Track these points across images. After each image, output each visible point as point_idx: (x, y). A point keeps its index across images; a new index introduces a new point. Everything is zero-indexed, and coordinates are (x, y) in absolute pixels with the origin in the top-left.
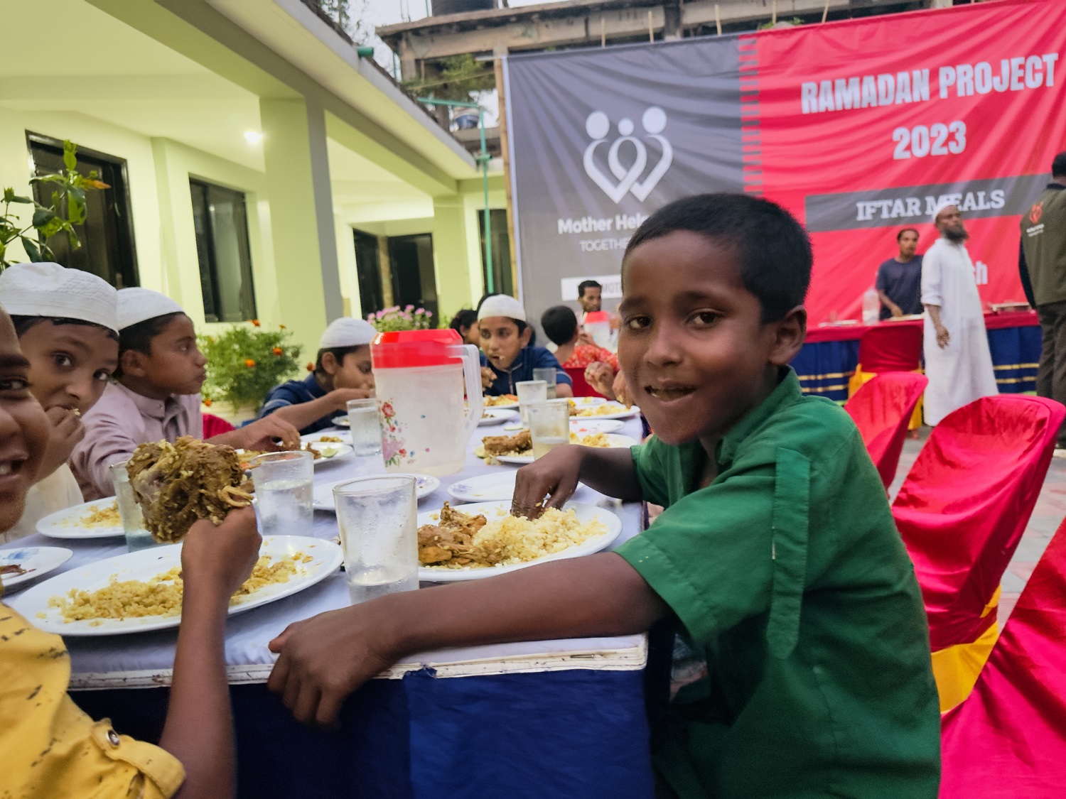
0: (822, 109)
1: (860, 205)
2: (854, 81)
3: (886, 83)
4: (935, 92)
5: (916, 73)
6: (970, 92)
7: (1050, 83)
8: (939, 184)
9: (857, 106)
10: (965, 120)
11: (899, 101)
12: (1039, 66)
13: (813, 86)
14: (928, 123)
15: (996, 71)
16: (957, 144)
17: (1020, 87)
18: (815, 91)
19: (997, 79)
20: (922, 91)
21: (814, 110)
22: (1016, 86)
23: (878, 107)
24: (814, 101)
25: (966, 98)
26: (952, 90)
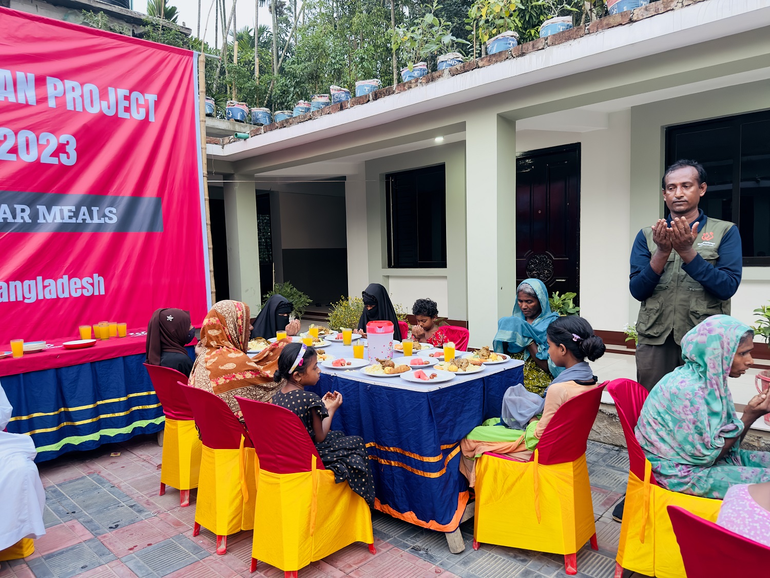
4: (42, 100)
6: (79, 108)
7: (152, 119)
8: (50, 194)
10: (74, 135)
12: (142, 102)
14: (35, 130)
15: (103, 95)
16: (68, 158)
17: (126, 116)
19: (104, 104)
20: (28, 94)
22: (122, 114)
25: (74, 113)
26: (61, 100)
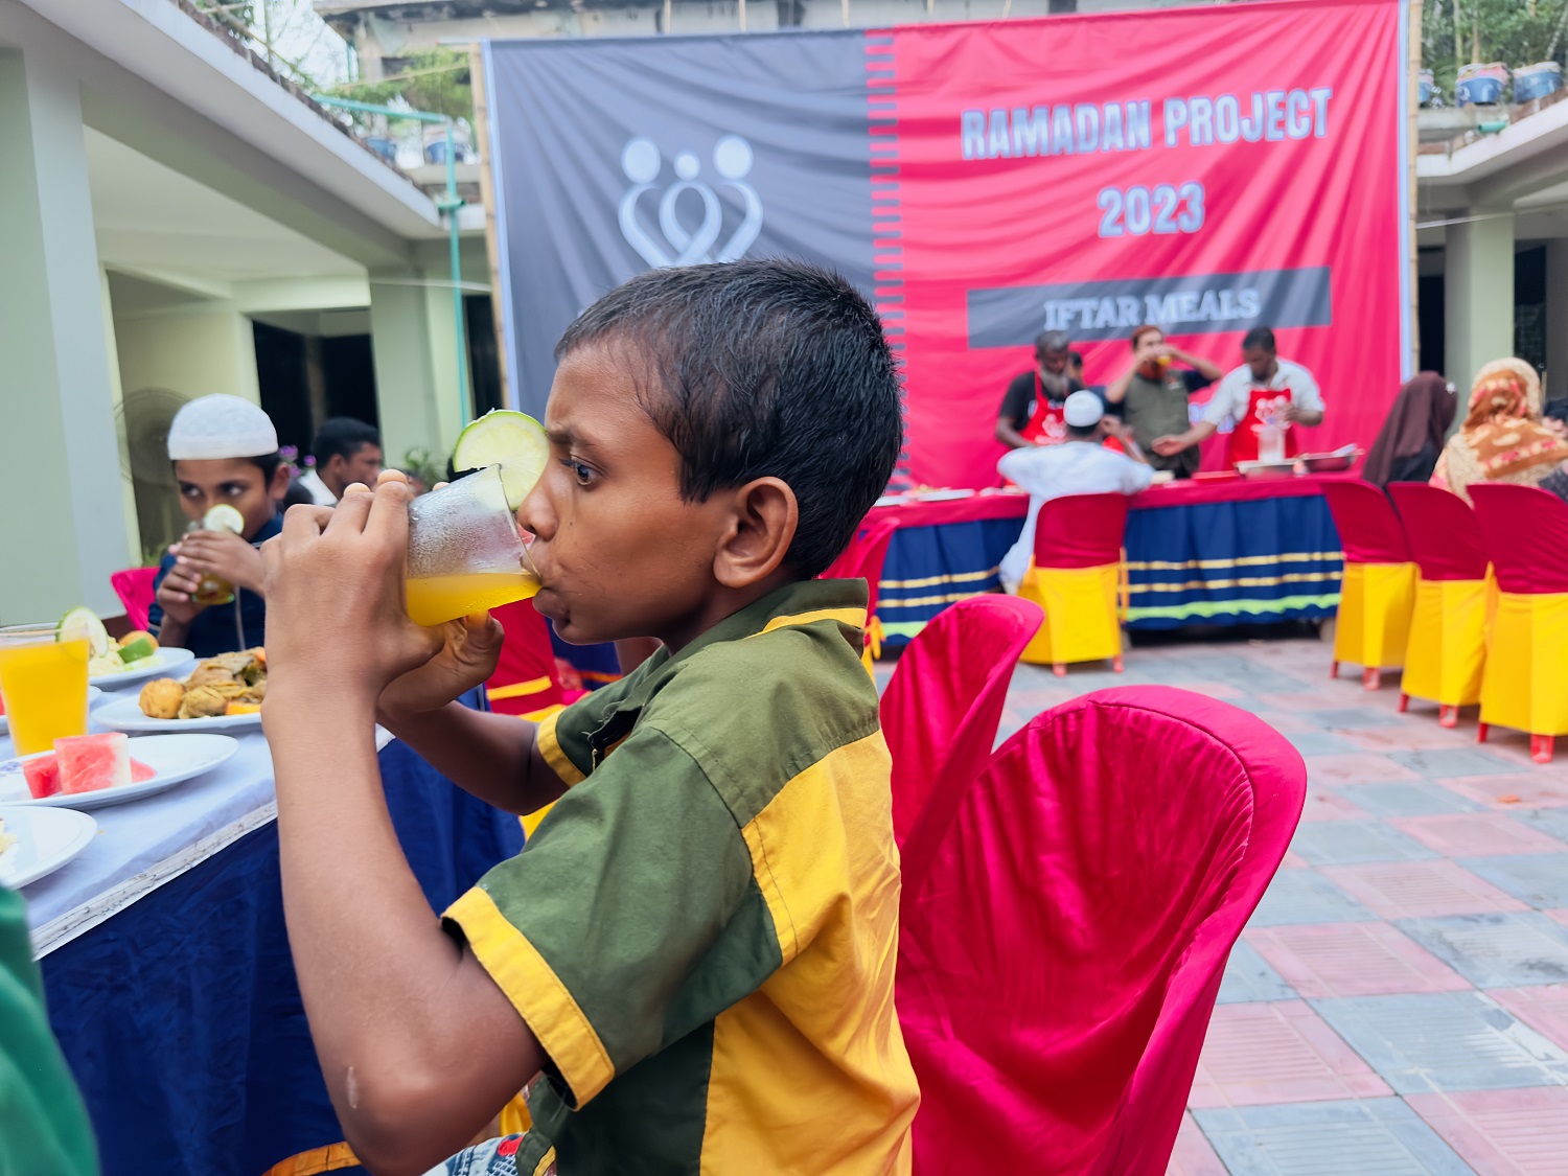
0: (993, 153)
1: (1050, 307)
2: (1041, 112)
3: (1087, 118)
4: (1158, 136)
5: (1132, 107)
6: (1209, 138)
7: (1321, 132)
8: (1165, 278)
9: (1044, 152)
10: (1202, 183)
11: (1106, 146)
12: (1305, 105)
13: (978, 116)
14: (1150, 183)
15: (1245, 110)
16: (1191, 218)
17: (1278, 135)
18: (981, 126)
19: (1246, 123)
20: (1140, 133)
21: (981, 153)
22: (1274, 135)
23: (1075, 156)
24: (981, 142)
25: (1202, 149)
26: (1184, 134)
